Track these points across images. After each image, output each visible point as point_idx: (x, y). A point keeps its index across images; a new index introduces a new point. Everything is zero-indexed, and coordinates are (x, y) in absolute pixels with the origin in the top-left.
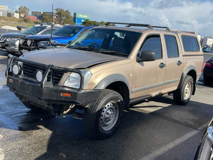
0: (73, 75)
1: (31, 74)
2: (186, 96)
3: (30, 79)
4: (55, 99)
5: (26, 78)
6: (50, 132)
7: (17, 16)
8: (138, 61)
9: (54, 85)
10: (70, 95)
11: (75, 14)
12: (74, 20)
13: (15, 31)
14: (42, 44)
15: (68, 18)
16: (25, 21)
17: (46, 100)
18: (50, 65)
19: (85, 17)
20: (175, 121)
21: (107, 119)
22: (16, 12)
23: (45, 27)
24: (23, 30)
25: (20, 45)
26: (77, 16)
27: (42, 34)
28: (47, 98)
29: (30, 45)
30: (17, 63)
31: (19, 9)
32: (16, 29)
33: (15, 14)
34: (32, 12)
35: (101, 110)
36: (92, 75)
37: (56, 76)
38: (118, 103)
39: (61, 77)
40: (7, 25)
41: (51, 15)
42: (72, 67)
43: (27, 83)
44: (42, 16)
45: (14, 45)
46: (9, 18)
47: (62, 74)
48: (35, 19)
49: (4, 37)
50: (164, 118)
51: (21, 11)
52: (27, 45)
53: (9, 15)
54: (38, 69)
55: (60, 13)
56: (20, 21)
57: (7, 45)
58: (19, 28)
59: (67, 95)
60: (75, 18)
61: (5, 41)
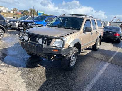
0: (57, 40)
1: (34, 40)
2: (98, 47)
3: (34, 43)
4: (49, 53)
5: (31, 42)
6: (44, 68)
7: (12, 12)
8: (84, 32)
9: (48, 45)
10: (57, 51)
11: (38, 11)
12: (38, 14)
13: (13, 19)
14: (29, 24)
15: (35, 13)
16: (16, 14)
17: (44, 53)
18: (46, 36)
19: (42, 12)
20: (97, 59)
21: (72, 61)
22: (12, 10)
23: (28, 17)
24: (16, 18)
25: (19, 25)
26: (38, 12)
27: (27, 20)
28: (45, 53)
29: (24, 25)
30: (26, 34)
31: (13, 9)
32: (13, 18)
33: (12, 11)
34: (19, 11)
35: (71, 57)
36: (67, 40)
37: (49, 41)
38: (77, 53)
39: (51, 41)
40: (8, 16)
41: (28, 12)
42: (56, 36)
43: (33, 45)
44: (23, 12)
45: (15, 25)
46: (9, 13)
47: (52, 40)
48: (20, 13)
49: (10, 21)
50: (92, 57)
51: (14, 10)
52: (22, 25)
53: (9, 12)
54: (38, 37)
55: (31, 11)
56: (14, 14)
57: (12, 25)
58: (14, 18)
59: (56, 51)
60: (38, 13)
61: (11, 23)
